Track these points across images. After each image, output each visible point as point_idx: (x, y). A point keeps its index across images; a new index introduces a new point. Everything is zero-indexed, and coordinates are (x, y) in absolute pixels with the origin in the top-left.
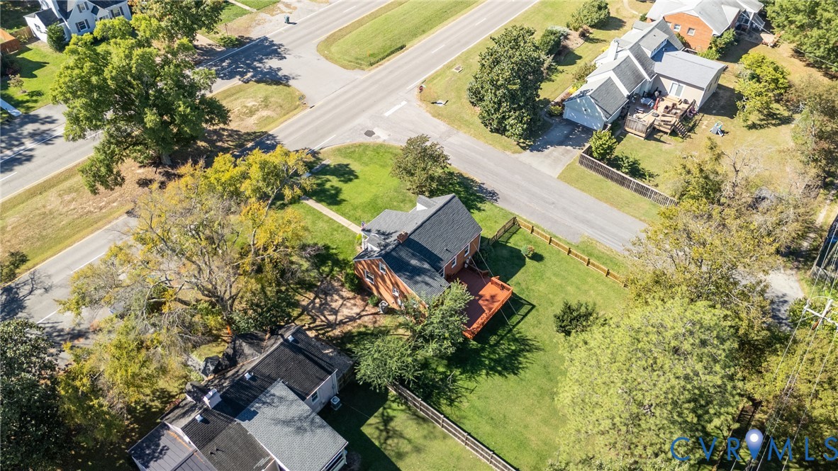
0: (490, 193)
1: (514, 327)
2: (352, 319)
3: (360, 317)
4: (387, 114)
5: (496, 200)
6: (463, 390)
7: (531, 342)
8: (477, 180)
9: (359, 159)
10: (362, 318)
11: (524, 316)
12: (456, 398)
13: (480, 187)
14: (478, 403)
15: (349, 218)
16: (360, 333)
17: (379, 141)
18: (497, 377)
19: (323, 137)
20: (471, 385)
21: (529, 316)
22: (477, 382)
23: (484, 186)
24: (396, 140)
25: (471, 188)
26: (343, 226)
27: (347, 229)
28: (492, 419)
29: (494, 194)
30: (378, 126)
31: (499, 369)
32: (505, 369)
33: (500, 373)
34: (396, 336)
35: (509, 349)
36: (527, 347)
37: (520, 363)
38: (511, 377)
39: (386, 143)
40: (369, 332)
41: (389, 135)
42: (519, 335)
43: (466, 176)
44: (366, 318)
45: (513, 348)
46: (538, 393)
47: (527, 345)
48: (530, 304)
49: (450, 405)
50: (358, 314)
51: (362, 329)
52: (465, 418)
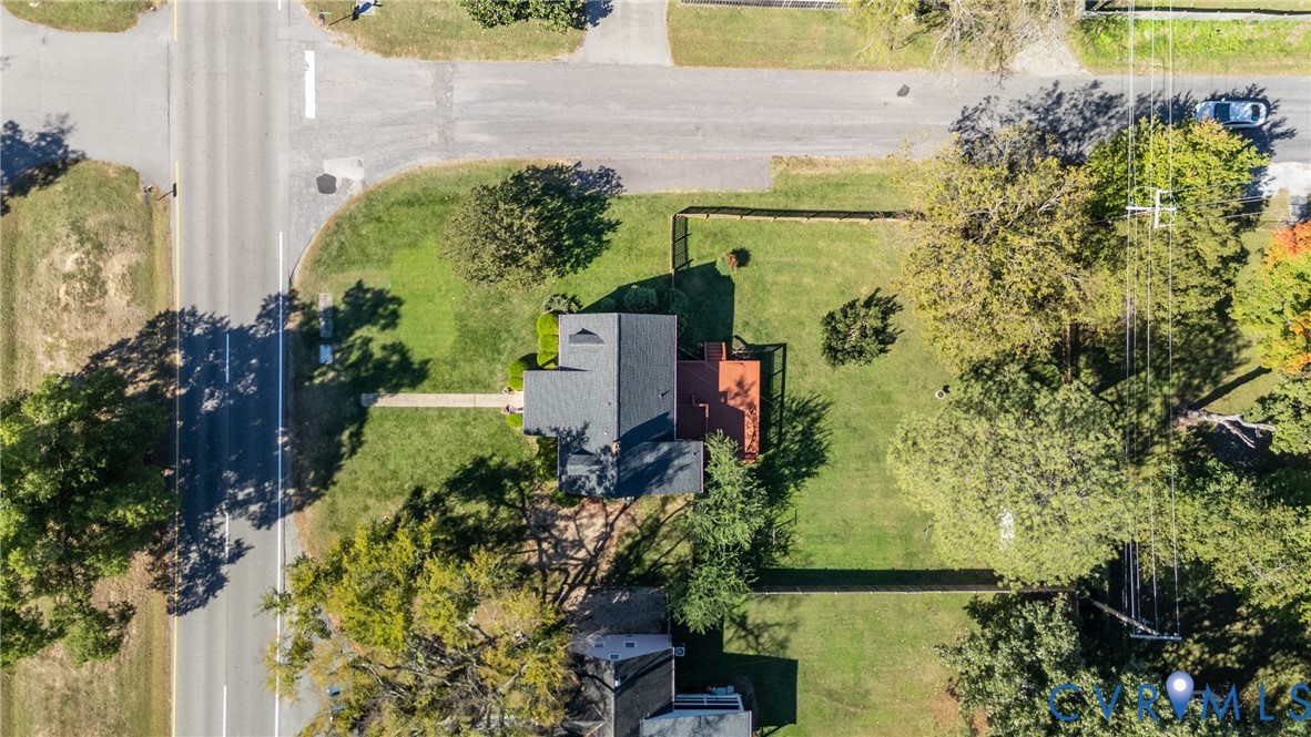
0: (601, 176)
1: (782, 396)
2: (605, 537)
3: (612, 526)
4: (310, 112)
5: (619, 185)
6: (787, 526)
7: (812, 404)
8: (567, 164)
9: (366, 258)
10: (615, 526)
11: (784, 370)
12: (787, 541)
13: (579, 174)
14: (812, 528)
15: (461, 389)
16: (630, 548)
17: (357, 190)
18: (808, 482)
19: (266, 252)
20: (790, 513)
21: (788, 367)
22: (792, 505)
23: (584, 168)
24: (380, 168)
25: (570, 188)
26: (468, 410)
27: (479, 411)
28: (836, 535)
29: (608, 175)
30: (325, 156)
31: (804, 469)
32: (809, 464)
33: (809, 475)
34: (671, 519)
35: (796, 434)
36: (814, 415)
37: (821, 443)
38: (821, 469)
39: (371, 187)
40: (637, 539)
41: (360, 164)
42: (794, 405)
43: (544, 167)
44: (620, 523)
45: (800, 428)
46: (859, 465)
47: (812, 411)
48: (778, 346)
49: (786, 554)
50: (606, 525)
51: (629, 541)
52: (810, 556)
